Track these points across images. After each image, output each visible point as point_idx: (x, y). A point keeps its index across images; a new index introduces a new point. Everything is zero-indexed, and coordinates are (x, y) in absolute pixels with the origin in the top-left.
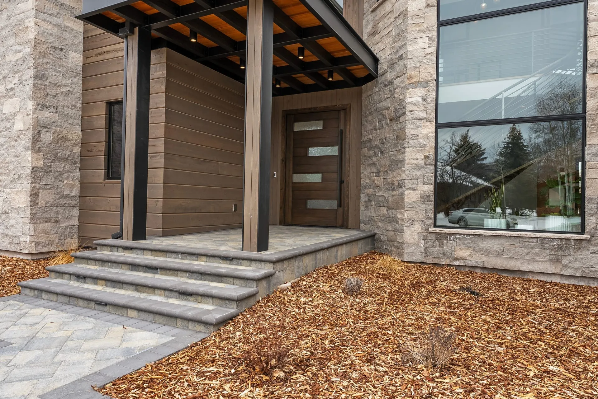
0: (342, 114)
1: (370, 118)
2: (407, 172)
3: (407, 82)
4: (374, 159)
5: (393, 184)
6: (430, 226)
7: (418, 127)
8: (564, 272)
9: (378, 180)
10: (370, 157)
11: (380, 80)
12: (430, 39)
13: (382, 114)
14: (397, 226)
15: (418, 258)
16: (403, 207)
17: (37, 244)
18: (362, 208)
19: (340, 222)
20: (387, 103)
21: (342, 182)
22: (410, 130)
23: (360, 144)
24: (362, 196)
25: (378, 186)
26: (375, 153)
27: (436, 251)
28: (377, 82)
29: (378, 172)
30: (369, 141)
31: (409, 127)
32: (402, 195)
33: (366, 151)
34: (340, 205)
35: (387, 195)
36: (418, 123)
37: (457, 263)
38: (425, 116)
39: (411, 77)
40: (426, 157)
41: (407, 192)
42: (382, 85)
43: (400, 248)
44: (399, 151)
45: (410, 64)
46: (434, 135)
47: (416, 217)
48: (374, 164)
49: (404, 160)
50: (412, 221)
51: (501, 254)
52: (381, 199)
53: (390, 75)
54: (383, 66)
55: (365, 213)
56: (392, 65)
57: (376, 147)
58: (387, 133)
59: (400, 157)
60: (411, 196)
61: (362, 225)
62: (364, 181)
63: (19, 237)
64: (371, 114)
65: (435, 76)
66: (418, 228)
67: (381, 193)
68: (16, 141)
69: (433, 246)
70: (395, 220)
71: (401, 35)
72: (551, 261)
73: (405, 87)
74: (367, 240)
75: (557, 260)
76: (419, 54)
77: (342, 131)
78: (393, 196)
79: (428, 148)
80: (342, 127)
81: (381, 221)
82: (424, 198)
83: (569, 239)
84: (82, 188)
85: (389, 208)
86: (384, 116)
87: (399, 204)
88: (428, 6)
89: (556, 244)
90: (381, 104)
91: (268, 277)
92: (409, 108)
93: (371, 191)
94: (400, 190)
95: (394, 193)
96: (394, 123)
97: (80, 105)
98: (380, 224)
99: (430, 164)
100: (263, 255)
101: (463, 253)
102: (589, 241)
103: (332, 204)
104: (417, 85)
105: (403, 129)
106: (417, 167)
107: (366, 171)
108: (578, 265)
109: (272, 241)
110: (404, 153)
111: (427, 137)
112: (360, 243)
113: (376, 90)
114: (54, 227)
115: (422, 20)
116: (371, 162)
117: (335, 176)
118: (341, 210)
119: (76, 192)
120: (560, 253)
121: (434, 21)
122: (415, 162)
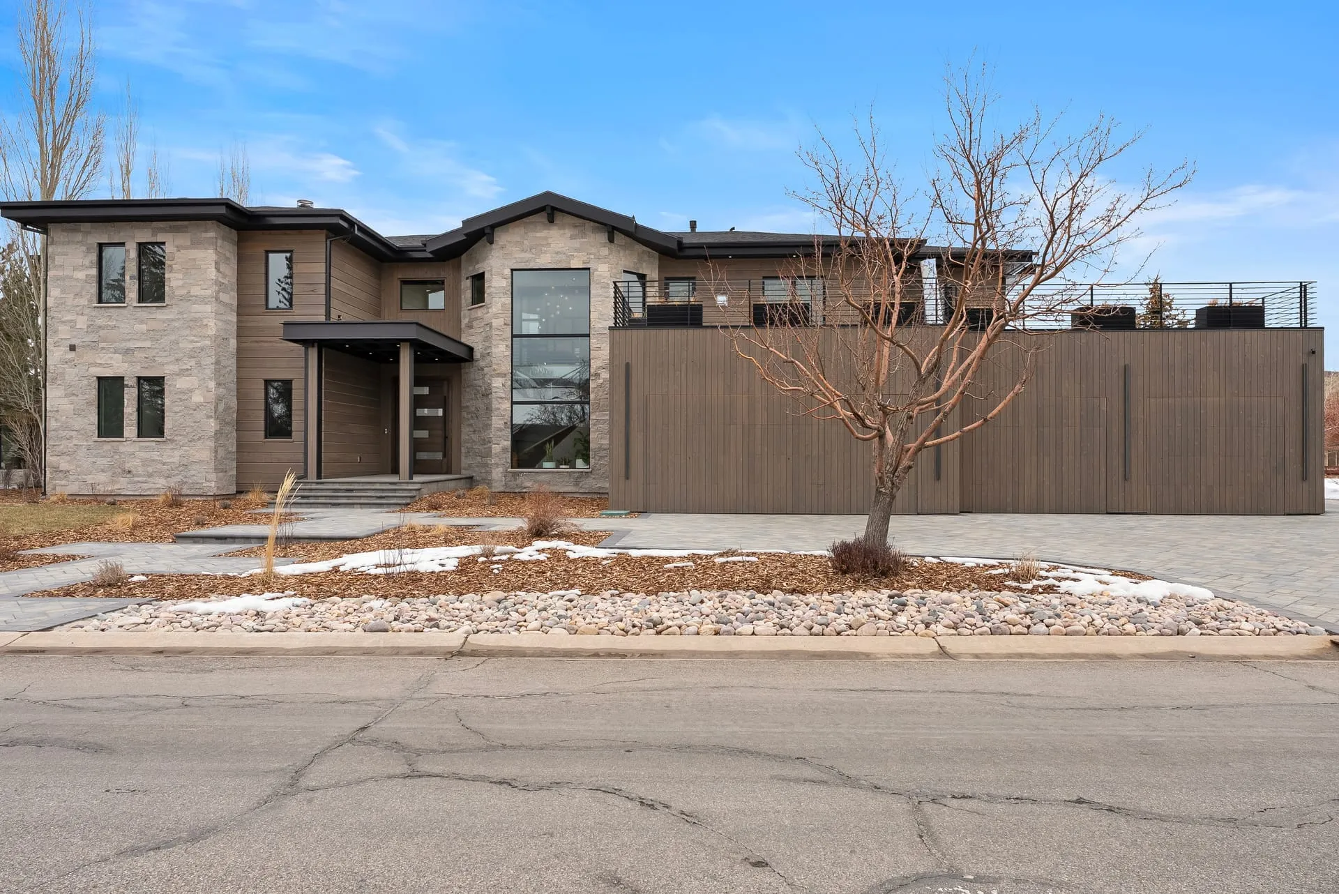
0: (446, 383)
1: (468, 390)
2: (493, 433)
3: (493, 373)
4: (472, 421)
5: (485, 440)
6: (508, 468)
7: (500, 403)
8: (580, 491)
9: (475, 437)
10: (468, 419)
11: (475, 364)
12: (507, 346)
13: (476, 390)
14: (488, 469)
15: (502, 489)
16: (491, 456)
17: (218, 488)
18: (463, 458)
19: (445, 470)
20: (480, 383)
21: (446, 438)
22: (495, 405)
23: (460, 408)
24: (462, 448)
25: (474, 441)
26: (472, 417)
27: (512, 484)
28: (473, 364)
29: (474, 431)
30: (467, 407)
31: (493, 402)
32: (490, 448)
33: (464, 414)
34: (444, 456)
35: (481, 447)
36: (500, 401)
37: (524, 490)
38: (504, 396)
39: (495, 370)
40: (505, 423)
41: (493, 446)
42: (476, 368)
43: (489, 483)
44: (488, 418)
45: (494, 361)
46: (510, 409)
47: (499, 462)
48: (471, 425)
49: (491, 425)
50: (497, 465)
51: (549, 483)
52: (477, 451)
53: (482, 363)
54: (477, 355)
55: (465, 462)
56: (483, 356)
57: (472, 412)
58: (480, 404)
59: (489, 422)
60: (496, 449)
61: (463, 471)
62: (464, 437)
63: (201, 483)
64: (468, 387)
65: (510, 371)
66: (501, 469)
67: (476, 447)
68: (195, 410)
69: (511, 481)
70: (486, 465)
71: (487, 338)
72: (574, 485)
73: (491, 376)
74: (467, 480)
75: (576, 485)
76: (500, 355)
77: (445, 397)
78: (485, 449)
79: (506, 417)
80: (445, 394)
81: (477, 466)
82: (504, 449)
83: (582, 472)
84: (238, 446)
85: (482, 457)
86: (478, 391)
87: (488, 454)
88: (505, 324)
89: (577, 475)
90: (476, 382)
91: (419, 490)
92: (494, 390)
93: (469, 445)
94: (489, 445)
95: (485, 446)
96: (485, 398)
97: (235, 380)
98: (476, 469)
99: (508, 428)
100: (411, 481)
101: (528, 484)
102: (591, 472)
103: (439, 456)
104: (499, 375)
105: (490, 403)
106: (500, 430)
107: (465, 430)
108: (586, 486)
109: (414, 478)
110: (491, 420)
111: (505, 410)
112: (462, 480)
113: (472, 370)
114: (225, 476)
115: (501, 333)
116: (468, 423)
117: (440, 433)
118: (445, 460)
119: (234, 449)
120: (578, 480)
121: (510, 335)
122: (498, 426)
